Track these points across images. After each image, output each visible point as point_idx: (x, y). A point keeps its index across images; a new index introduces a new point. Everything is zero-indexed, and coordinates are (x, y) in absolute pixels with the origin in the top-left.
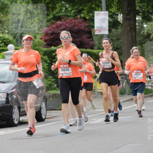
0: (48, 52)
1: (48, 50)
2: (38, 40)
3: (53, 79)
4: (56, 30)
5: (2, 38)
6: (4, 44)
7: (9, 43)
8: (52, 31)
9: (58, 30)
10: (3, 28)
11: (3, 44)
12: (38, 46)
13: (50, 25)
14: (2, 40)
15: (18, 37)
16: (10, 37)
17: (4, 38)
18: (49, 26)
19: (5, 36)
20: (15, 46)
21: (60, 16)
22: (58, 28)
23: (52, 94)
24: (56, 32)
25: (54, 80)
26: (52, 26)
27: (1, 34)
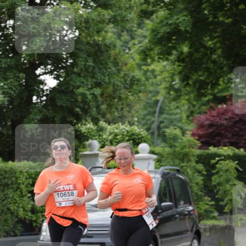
0: (203, 157)
1: (204, 154)
2: (187, 138)
3: (210, 201)
4: (218, 120)
5: (130, 133)
6: (133, 143)
7: (140, 141)
8: (210, 121)
9: (220, 120)
10: (130, 115)
11: (131, 142)
12: (188, 147)
13: (208, 112)
14: (130, 136)
15: (154, 129)
16: (143, 131)
17: (133, 133)
18: (206, 113)
19: (134, 130)
20: (150, 145)
21: (225, 97)
22: (220, 117)
23: (209, 225)
24: (217, 122)
25: (213, 203)
26: (210, 112)
27: (129, 126)
